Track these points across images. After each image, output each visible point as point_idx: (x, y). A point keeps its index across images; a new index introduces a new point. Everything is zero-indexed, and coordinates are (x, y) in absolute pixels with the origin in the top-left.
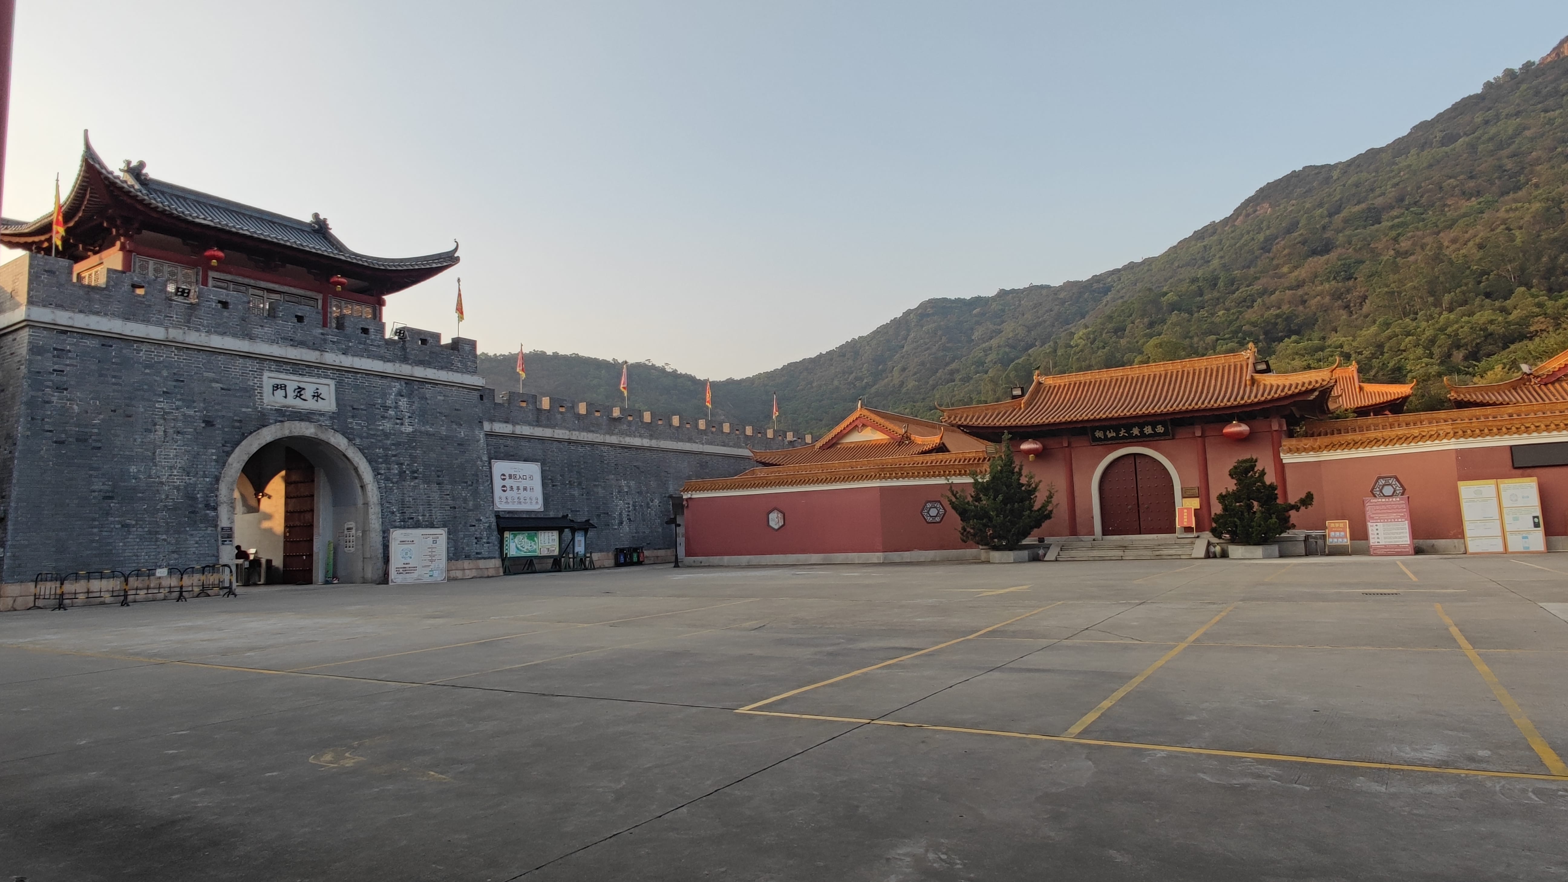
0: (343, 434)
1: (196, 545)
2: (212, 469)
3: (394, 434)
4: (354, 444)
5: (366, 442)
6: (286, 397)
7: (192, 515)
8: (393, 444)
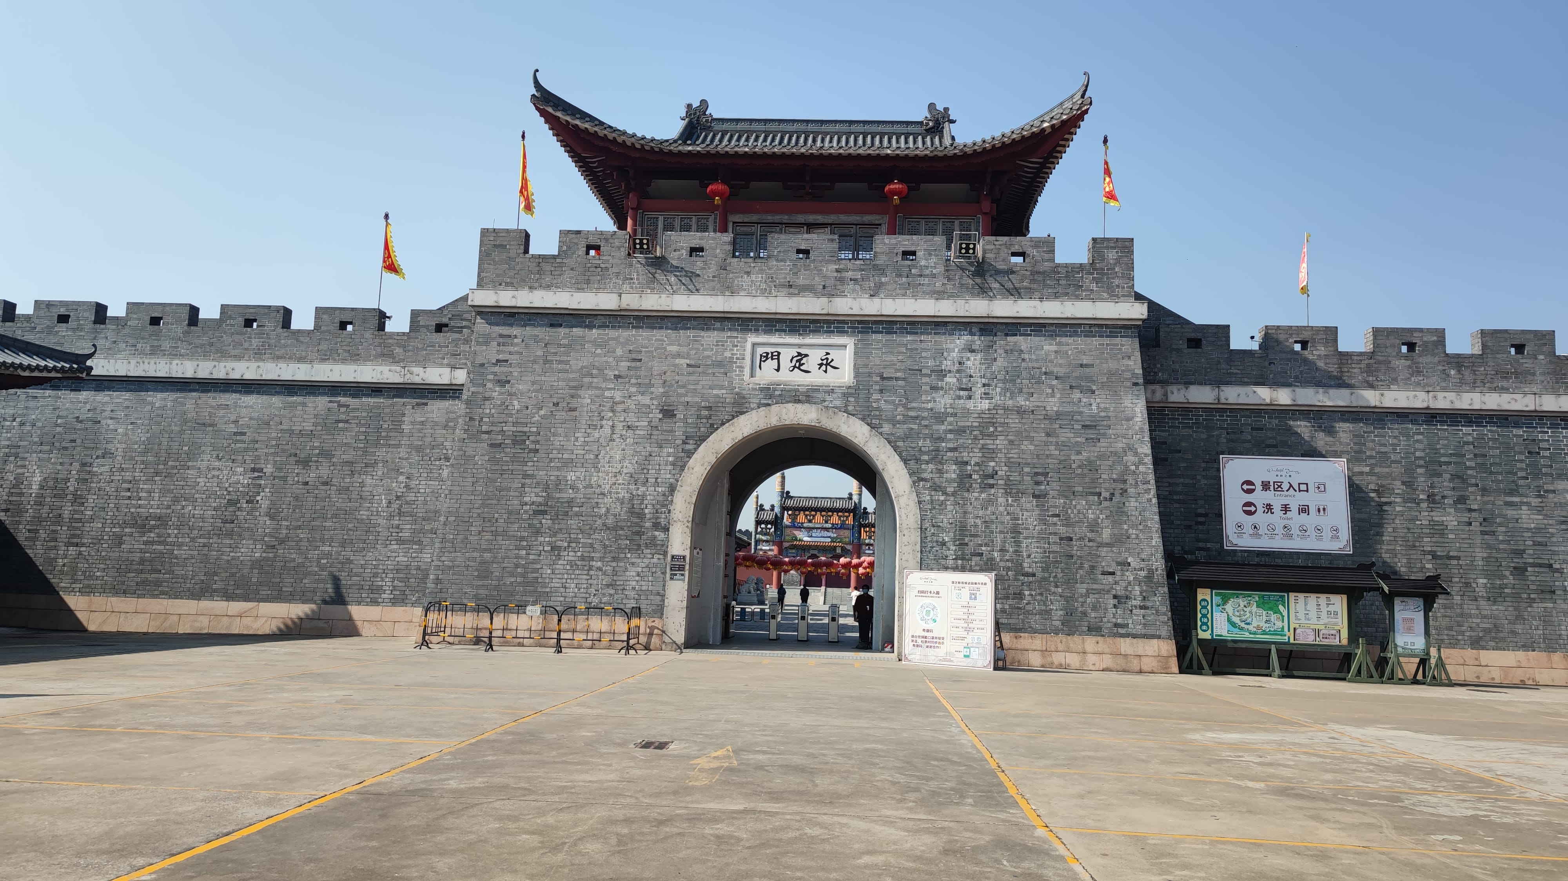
0: (863, 419)
1: (637, 578)
2: (666, 475)
3: (954, 415)
4: (881, 434)
5: (901, 430)
6: (778, 370)
7: (637, 538)
8: (951, 431)
